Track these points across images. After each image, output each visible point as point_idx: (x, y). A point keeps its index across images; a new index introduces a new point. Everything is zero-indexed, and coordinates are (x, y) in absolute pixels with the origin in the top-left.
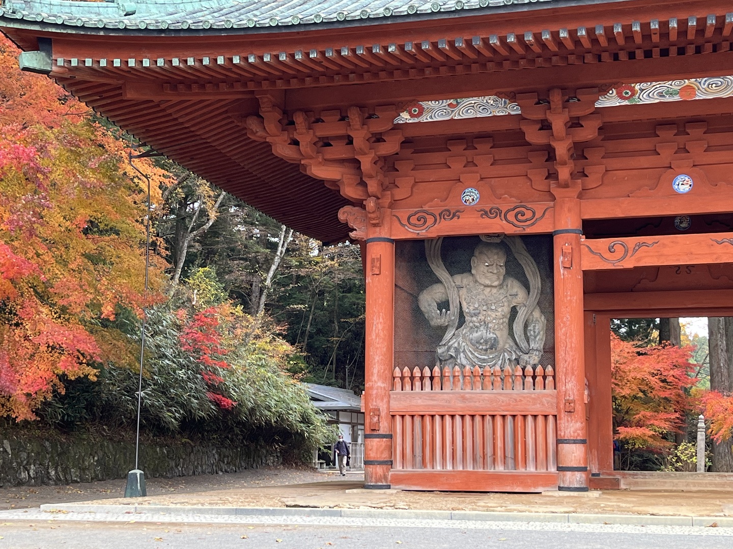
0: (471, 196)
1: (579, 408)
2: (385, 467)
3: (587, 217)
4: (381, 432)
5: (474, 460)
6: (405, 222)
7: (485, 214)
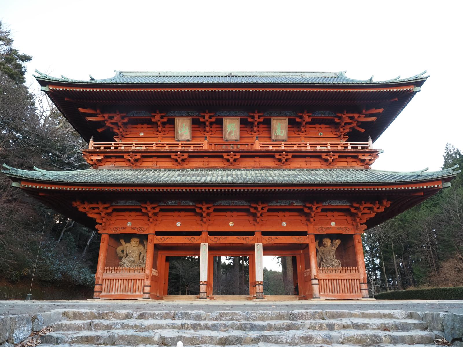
0: (130, 224)
1: (150, 278)
2: (99, 293)
3: (156, 231)
4: (99, 284)
5: (123, 291)
6: (112, 229)
7: (132, 228)
